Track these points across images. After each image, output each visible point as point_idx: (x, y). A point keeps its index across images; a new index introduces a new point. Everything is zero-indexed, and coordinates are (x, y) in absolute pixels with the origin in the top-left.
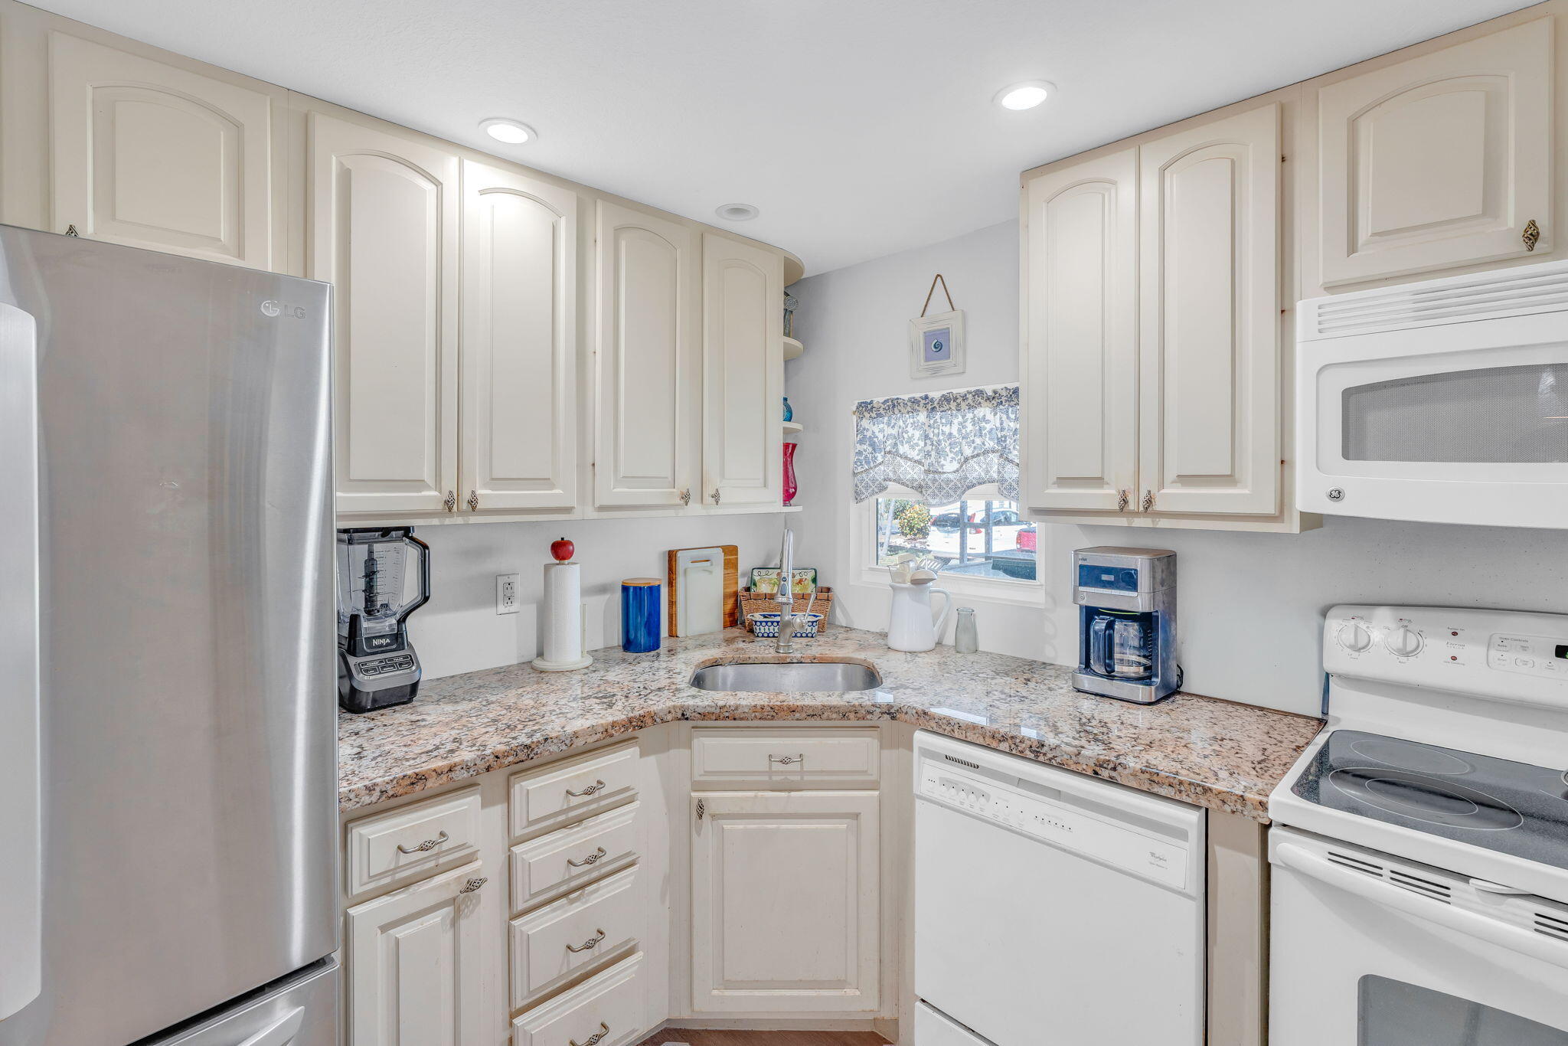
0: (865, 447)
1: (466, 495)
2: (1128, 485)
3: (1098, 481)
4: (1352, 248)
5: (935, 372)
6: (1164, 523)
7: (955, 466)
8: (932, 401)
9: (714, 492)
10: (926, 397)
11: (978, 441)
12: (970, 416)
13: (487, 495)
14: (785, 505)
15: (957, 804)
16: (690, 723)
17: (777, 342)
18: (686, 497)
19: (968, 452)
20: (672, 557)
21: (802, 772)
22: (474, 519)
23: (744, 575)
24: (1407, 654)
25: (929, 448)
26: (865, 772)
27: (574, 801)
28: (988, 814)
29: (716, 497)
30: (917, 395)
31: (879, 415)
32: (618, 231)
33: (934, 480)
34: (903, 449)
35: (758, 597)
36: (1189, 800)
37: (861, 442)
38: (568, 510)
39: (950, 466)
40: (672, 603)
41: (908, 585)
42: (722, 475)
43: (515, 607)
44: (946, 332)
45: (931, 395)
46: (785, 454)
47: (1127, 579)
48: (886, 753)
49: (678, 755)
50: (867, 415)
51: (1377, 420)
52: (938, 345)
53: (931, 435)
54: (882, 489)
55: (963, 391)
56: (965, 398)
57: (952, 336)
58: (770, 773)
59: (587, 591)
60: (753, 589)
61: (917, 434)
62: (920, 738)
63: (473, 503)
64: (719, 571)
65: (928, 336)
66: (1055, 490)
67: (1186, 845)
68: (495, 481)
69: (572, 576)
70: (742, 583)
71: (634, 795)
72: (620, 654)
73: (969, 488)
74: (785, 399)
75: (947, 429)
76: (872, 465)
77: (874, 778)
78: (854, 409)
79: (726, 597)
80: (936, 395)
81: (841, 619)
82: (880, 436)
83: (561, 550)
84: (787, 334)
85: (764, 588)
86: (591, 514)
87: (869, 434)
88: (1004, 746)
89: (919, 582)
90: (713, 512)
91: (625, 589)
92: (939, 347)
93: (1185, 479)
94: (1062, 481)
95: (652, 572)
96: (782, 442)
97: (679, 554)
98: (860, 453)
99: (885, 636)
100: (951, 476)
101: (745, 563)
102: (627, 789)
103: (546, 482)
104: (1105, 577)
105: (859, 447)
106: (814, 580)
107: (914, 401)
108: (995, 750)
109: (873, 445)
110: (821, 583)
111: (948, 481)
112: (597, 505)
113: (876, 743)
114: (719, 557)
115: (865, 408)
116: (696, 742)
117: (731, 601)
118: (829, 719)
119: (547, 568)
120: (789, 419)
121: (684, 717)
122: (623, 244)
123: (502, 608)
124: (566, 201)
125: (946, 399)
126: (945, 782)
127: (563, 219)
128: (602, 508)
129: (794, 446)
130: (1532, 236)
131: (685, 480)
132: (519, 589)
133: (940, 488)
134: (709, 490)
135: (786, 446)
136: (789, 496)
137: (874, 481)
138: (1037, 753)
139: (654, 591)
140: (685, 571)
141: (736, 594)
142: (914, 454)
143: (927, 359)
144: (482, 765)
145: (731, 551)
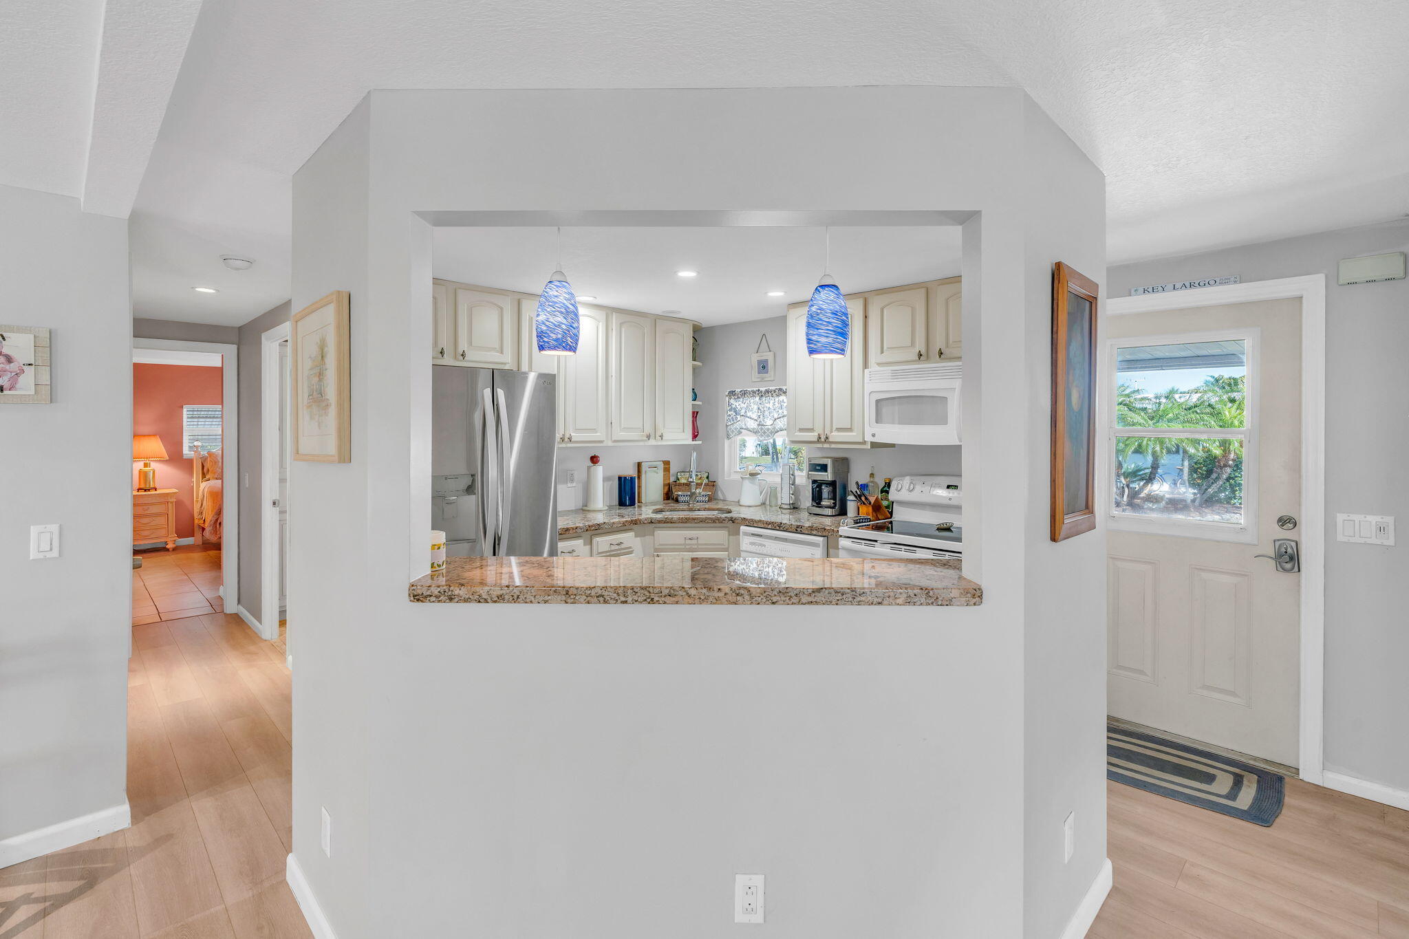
0: (732, 413)
1: (567, 436)
2: (821, 432)
3: (811, 430)
4: (882, 352)
5: (762, 380)
6: (833, 446)
7: (771, 422)
8: (761, 392)
9: (660, 434)
10: (759, 390)
11: (780, 411)
12: (777, 400)
13: (576, 436)
14: (693, 440)
15: (755, 551)
16: (654, 525)
17: (689, 363)
18: (649, 437)
19: (776, 416)
20: (639, 465)
21: (698, 544)
22: (570, 445)
23: (673, 475)
24: (910, 491)
25: (759, 414)
26: (723, 544)
27: (613, 548)
28: (765, 552)
29: (661, 436)
30: (755, 389)
31: (739, 398)
32: (621, 324)
33: (762, 429)
34: (749, 414)
35: (680, 485)
36: (820, 534)
37: (730, 410)
38: (601, 442)
39: (769, 422)
40: (639, 487)
41: (748, 476)
42: (664, 427)
43: (574, 485)
44: (766, 361)
45: (761, 389)
46: (693, 416)
47: (824, 468)
48: (731, 537)
49: (648, 539)
50: (733, 397)
51: (885, 410)
52: (763, 367)
53: (761, 408)
54: (740, 433)
55: (773, 388)
56: (775, 391)
57: (769, 363)
58: (685, 544)
59: (606, 479)
60: (678, 482)
61: (756, 407)
62: (743, 528)
63: (570, 439)
64: (661, 473)
65: (759, 362)
66: (798, 434)
67: (819, 549)
68: (577, 430)
69: (599, 471)
70: (672, 479)
71: (632, 551)
72: (618, 507)
73: (776, 432)
74: (693, 389)
75: (768, 405)
76: (735, 421)
77: (726, 546)
78: (727, 394)
79: (664, 485)
80: (763, 389)
81: (720, 496)
82: (739, 407)
83: (594, 460)
84: (694, 359)
85: (683, 481)
86: (610, 444)
87: (734, 406)
88: (770, 526)
89: (753, 475)
90: (660, 443)
91: (620, 478)
92: (764, 367)
93: (839, 430)
94: (801, 430)
95: (630, 472)
96: (691, 411)
97: (643, 464)
98: (730, 415)
99: (739, 502)
100: (770, 427)
101: (673, 470)
102: (630, 548)
103: (594, 430)
104: (817, 468)
105: (729, 413)
106: (708, 478)
107: (754, 392)
108: (767, 528)
109: (735, 412)
110: (711, 479)
111: (768, 429)
112: (613, 439)
113: (727, 532)
114: (661, 465)
115: (732, 393)
116: (656, 533)
117: (667, 488)
118: (708, 523)
119: (589, 468)
120: (694, 400)
121: (652, 522)
122: (623, 330)
123: (569, 485)
124: (601, 315)
125: (767, 391)
126: (752, 544)
127: (601, 323)
128: (615, 441)
129: (697, 412)
130: (920, 355)
131: (648, 430)
132: (576, 477)
133: (765, 433)
134: (658, 434)
135: (693, 413)
136: (695, 437)
137: (736, 429)
138: (779, 527)
139: (632, 479)
140: (646, 472)
141: (669, 484)
142: (754, 416)
143: (759, 373)
144: (585, 529)
145: (667, 463)
